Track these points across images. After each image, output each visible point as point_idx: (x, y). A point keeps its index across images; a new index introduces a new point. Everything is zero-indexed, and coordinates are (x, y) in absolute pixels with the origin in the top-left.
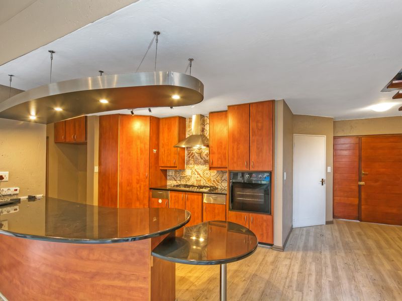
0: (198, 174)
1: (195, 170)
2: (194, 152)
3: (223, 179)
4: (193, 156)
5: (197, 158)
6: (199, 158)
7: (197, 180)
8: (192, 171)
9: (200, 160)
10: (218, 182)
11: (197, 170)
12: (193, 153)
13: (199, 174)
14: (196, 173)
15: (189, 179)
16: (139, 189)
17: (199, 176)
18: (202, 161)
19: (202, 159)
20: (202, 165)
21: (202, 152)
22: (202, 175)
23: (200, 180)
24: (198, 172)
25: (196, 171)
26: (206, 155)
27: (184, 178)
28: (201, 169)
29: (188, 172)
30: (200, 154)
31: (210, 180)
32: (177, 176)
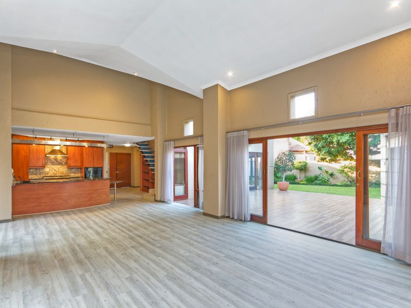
0: (55, 170)
1: (52, 168)
2: (51, 158)
4: (51, 160)
6: (55, 161)
7: (53, 173)
8: (50, 169)
11: (54, 168)
18: (57, 163)
23: (56, 173)
27: (43, 173)
28: (56, 167)
29: (47, 170)
30: (56, 159)
31: (63, 173)
32: (38, 172)
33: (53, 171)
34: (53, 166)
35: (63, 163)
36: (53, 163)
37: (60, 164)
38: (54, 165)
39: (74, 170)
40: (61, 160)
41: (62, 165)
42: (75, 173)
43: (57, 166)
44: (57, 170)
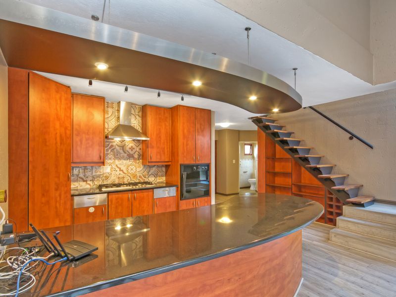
0: (120, 170)
1: (117, 165)
2: (114, 144)
3: (150, 173)
4: (114, 149)
5: (118, 152)
6: (121, 151)
7: (119, 178)
8: (112, 168)
9: (123, 154)
10: (145, 177)
11: (119, 166)
12: (112, 146)
13: (122, 171)
14: (118, 170)
15: (107, 178)
16: (58, 199)
17: (121, 172)
18: (125, 155)
19: (125, 153)
20: (124, 159)
21: (125, 145)
22: (125, 171)
23: (123, 177)
24: (120, 169)
25: (117, 167)
26: (130, 148)
27: (99, 176)
28: (124, 164)
29: (107, 169)
30: (123, 147)
31: (135, 176)
32: (88, 174)
33: (118, 172)
34: (117, 162)
35: (136, 156)
36: (117, 156)
37: (130, 156)
38: (120, 159)
39: (153, 170)
40: (132, 149)
41: (135, 159)
42: (156, 175)
43: (125, 162)
44: (124, 169)
